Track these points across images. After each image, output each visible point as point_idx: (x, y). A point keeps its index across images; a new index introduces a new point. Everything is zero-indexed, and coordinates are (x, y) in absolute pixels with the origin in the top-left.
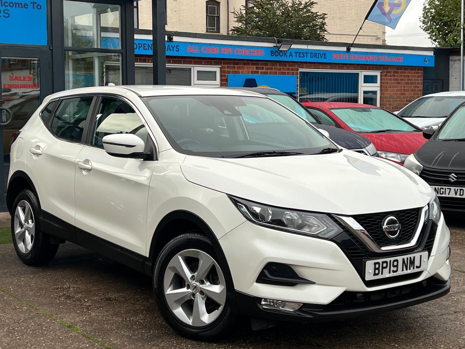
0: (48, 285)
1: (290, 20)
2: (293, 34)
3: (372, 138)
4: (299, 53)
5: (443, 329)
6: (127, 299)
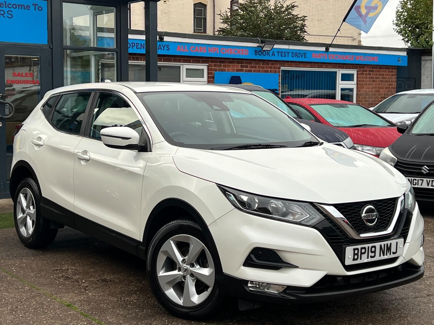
0: (48, 267)
1: (273, 21)
2: (275, 34)
3: (350, 132)
4: (281, 52)
5: (417, 311)
6: (122, 280)
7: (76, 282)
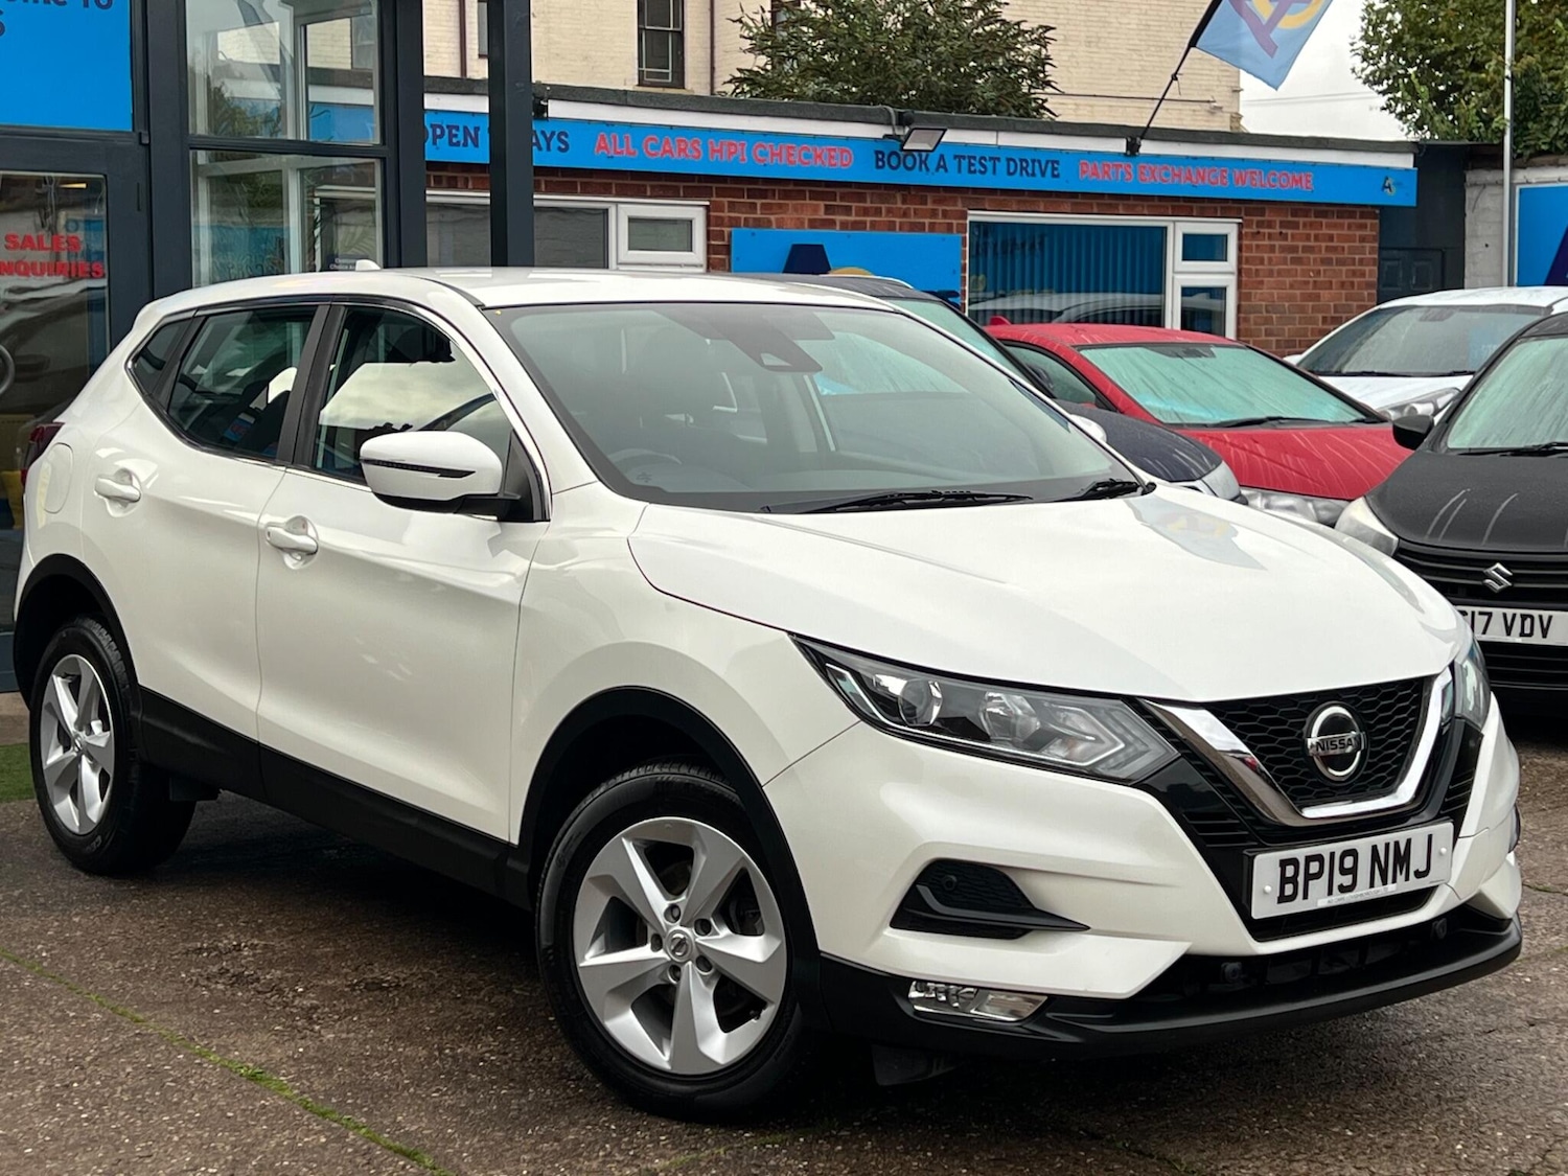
0: (164, 940)
1: (932, 46)
2: (941, 94)
3: (1222, 444)
4: (970, 157)
5: (1495, 1078)
6: (438, 985)
7: (274, 992)
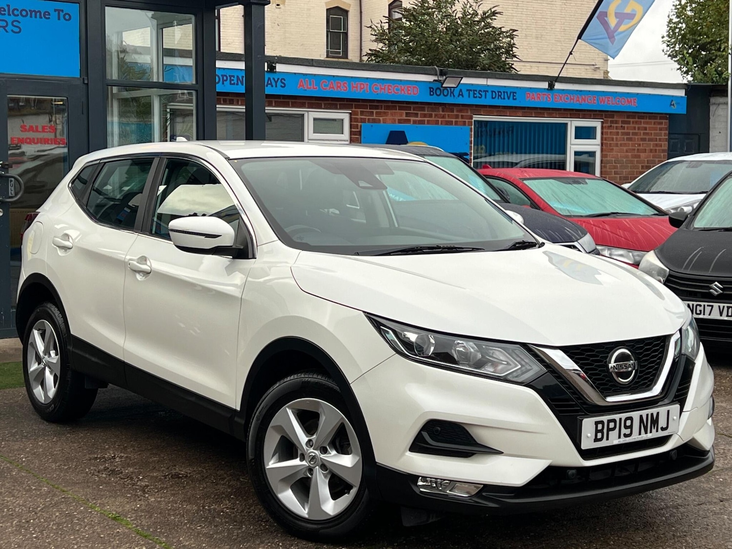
0: (80, 453)
1: (460, 38)
2: (464, 61)
3: (589, 225)
4: (474, 91)
5: (702, 526)
6: (205, 476)
7: (129, 479)
